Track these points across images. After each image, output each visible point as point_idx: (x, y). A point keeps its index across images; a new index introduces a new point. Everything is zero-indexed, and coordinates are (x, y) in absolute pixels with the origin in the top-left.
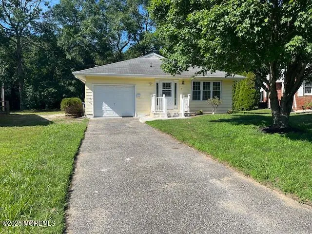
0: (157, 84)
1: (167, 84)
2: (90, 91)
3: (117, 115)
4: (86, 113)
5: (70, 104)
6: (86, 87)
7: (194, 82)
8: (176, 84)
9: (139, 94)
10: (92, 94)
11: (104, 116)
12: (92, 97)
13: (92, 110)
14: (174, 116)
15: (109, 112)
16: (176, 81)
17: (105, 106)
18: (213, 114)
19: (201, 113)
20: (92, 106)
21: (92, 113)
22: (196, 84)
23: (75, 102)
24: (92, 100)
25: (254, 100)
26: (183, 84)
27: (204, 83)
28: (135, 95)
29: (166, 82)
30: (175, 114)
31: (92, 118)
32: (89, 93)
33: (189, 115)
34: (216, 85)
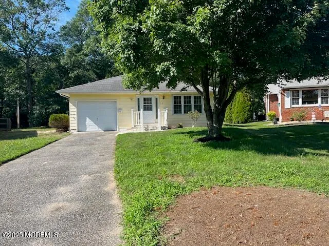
0: (138, 99)
2: (74, 107)
3: (100, 130)
4: (71, 128)
5: (56, 120)
6: (70, 104)
7: (175, 97)
8: (156, 99)
9: (120, 109)
10: (76, 110)
11: (87, 130)
12: (76, 113)
13: (76, 125)
14: (151, 130)
15: (92, 127)
16: (157, 96)
17: (88, 121)
18: (193, 127)
19: (181, 127)
20: (76, 122)
21: (76, 128)
22: (177, 99)
23: (60, 118)
24: (76, 116)
25: (249, 113)
26: (164, 98)
27: (185, 97)
28: (116, 110)
29: (146, 97)
30: (153, 127)
31: (75, 132)
32: (73, 109)
33: (167, 128)
34: (198, 99)
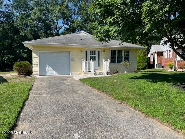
0: (86, 52)
1: (93, 51)
2: (37, 56)
3: (58, 74)
4: (33, 73)
5: (20, 66)
6: (33, 54)
7: (111, 51)
8: (99, 52)
9: (73, 59)
10: (38, 59)
11: (47, 75)
12: (38, 61)
13: (38, 70)
14: (99, 75)
15: (51, 72)
16: (99, 50)
17: (48, 68)
18: (125, 72)
19: (117, 72)
20: (38, 68)
21: (38, 73)
22: (113, 52)
23: (24, 65)
24: (38, 63)
25: (147, 63)
26: (104, 51)
27: (118, 51)
28: (70, 60)
29: (92, 50)
30: (100, 73)
31: (38, 76)
32: (35, 58)
33: (109, 73)
34: (126, 53)
